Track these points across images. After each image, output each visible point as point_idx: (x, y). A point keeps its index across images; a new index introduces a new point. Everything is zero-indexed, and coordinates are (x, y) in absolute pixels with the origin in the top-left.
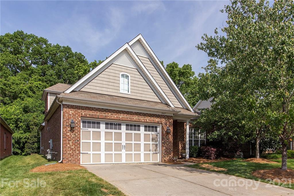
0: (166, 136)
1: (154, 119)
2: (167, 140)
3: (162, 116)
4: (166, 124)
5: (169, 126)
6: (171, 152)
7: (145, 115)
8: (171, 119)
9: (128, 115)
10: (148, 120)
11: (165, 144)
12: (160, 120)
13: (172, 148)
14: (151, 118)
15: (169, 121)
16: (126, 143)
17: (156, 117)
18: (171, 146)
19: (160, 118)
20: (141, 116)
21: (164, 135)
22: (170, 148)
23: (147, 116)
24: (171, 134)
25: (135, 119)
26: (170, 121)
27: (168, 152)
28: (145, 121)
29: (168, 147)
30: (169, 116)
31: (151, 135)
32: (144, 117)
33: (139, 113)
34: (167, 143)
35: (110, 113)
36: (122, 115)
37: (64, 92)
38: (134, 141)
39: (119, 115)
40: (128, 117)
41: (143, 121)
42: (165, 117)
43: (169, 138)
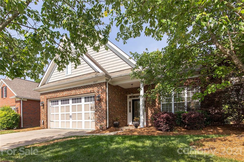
0: (99, 103)
1: (87, 90)
2: (100, 108)
3: (94, 85)
4: (98, 92)
5: (101, 93)
6: (103, 120)
7: (80, 88)
8: (103, 85)
9: (68, 92)
10: (82, 92)
11: (97, 112)
12: (92, 89)
13: (105, 116)
14: (85, 89)
15: (101, 88)
16: (72, 114)
17: (89, 88)
18: (104, 113)
19: (93, 87)
20: (77, 89)
21: (97, 104)
22: (102, 116)
23: (82, 89)
24: (104, 102)
25: (73, 93)
26: (103, 87)
27: (100, 120)
28: (80, 93)
29: (100, 115)
30: (101, 83)
31: (90, 104)
32: (80, 90)
33: (75, 87)
34: (100, 111)
35: (59, 93)
36: (65, 92)
37: (38, 87)
38: (77, 111)
39: (63, 93)
40: (68, 93)
41: (79, 94)
42: (97, 85)
43: (102, 106)
